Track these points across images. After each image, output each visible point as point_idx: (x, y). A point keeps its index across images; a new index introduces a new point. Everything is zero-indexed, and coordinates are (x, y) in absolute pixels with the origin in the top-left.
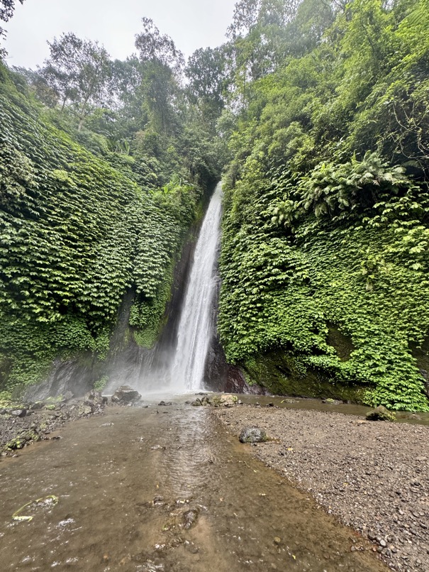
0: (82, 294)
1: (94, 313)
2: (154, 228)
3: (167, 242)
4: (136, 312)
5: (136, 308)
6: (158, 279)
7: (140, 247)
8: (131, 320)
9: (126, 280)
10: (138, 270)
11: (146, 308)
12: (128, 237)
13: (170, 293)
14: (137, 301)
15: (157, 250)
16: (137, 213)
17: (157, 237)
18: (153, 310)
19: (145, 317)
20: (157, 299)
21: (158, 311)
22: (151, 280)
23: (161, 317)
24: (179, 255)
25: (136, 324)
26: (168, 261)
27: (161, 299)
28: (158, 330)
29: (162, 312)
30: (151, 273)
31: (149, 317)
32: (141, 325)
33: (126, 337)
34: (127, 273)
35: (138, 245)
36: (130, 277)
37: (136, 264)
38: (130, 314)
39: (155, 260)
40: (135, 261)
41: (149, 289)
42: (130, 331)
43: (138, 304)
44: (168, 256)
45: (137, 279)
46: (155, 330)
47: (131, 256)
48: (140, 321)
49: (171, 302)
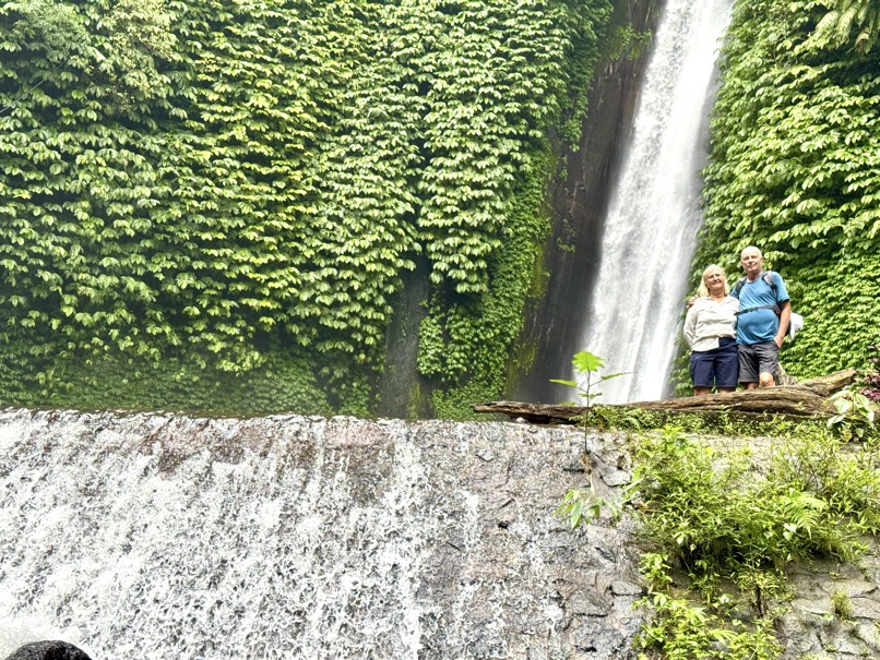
0: (297, 301)
1: (329, 346)
2: (473, 66)
3: (518, 104)
4: (433, 336)
5: (435, 325)
6: (492, 236)
7: (434, 141)
8: (423, 359)
9: (398, 252)
10: (430, 216)
11: (461, 323)
12: (397, 115)
13: (539, 270)
14: (436, 304)
15: (485, 142)
16: (417, 19)
17: (484, 95)
18: (482, 328)
19: (460, 351)
20: (494, 296)
21: (497, 331)
22: (470, 241)
23: (509, 348)
24: (575, 126)
25: (435, 371)
26: (522, 168)
27: (507, 295)
28: (502, 387)
29: (511, 333)
30: (467, 220)
31: (473, 350)
32: (451, 373)
33: (414, 407)
34: (401, 231)
35: (428, 132)
36: (411, 240)
37: (425, 195)
38: (418, 344)
39: (478, 178)
40: (421, 185)
41: (464, 268)
42: (422, 391)
43: (437, 313)
44: (522, 149)
45: (432, 242)
46: (493, 388)
47: (410, 172)
48: (449, 361)
49: (547, 298)
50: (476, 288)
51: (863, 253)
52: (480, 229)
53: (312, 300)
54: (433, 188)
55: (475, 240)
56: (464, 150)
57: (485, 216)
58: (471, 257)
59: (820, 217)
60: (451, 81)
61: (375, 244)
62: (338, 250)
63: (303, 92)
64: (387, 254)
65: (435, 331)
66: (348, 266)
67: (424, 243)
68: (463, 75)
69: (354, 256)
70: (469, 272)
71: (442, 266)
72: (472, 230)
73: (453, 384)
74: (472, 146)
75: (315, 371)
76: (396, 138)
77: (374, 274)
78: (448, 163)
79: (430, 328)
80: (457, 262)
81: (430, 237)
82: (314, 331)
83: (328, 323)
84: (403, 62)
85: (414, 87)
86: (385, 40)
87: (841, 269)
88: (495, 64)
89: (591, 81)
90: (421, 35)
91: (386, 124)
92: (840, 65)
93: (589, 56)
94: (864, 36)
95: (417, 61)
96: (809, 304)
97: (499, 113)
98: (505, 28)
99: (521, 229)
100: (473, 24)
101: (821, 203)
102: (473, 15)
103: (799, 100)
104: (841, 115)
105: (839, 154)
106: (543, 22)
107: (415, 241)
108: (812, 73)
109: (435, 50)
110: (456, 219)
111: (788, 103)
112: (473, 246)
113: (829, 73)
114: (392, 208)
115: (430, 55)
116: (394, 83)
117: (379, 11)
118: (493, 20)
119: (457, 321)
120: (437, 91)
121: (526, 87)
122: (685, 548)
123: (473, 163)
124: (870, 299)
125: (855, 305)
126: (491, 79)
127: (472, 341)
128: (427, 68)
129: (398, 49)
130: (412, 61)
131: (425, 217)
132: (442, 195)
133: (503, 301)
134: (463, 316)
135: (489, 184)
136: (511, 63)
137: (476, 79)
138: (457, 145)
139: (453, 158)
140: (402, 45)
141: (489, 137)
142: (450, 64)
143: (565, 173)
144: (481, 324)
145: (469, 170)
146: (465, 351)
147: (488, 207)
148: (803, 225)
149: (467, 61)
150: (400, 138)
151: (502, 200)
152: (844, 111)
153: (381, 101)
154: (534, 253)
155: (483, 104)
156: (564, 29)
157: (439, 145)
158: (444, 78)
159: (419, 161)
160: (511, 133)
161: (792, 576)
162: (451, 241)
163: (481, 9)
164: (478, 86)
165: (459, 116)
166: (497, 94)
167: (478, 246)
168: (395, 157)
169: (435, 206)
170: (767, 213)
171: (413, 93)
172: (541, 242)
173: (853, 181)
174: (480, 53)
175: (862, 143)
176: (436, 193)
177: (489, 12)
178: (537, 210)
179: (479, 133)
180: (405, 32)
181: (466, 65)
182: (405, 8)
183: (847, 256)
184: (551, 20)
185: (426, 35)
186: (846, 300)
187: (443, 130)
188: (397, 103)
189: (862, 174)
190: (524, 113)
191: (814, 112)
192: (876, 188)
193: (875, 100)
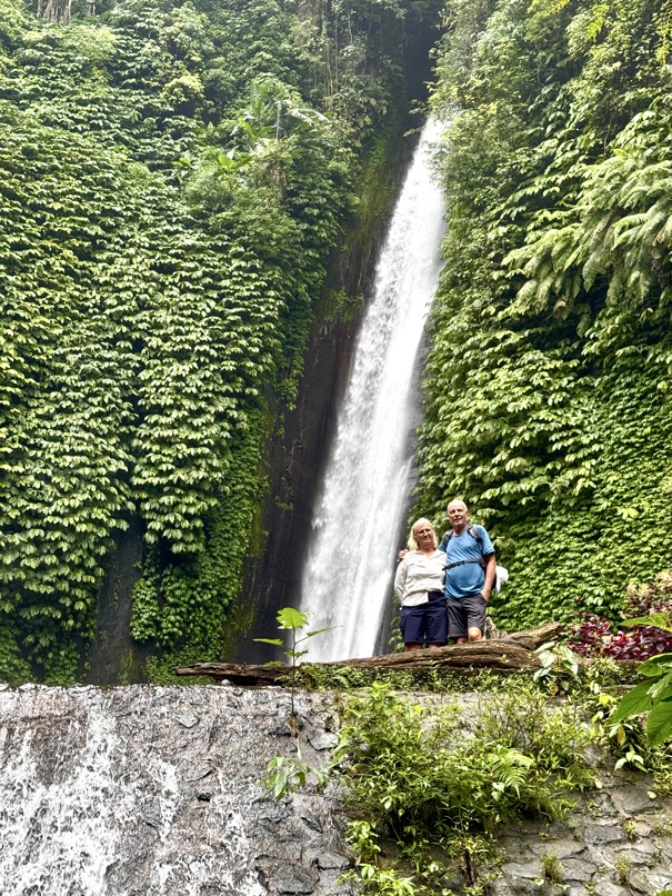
1: (34, 612)
2: (188, 324)
3: (233, 363)
4: (147, 599)
5: (149, 587)
6: (208, 494)
7: (148, 398)
8: (136, 623)
9: (111, 511)
10: (145, 474)
11: (177, 585)
12: (110, 372)
13: (257, 529)
14: (150, 565)
15: (201, 400)
16: (131, 278)
17: (199, 353)
18: (199, 589)
19: (175, 614)
20: (211, 556)
21: (215, 592)
22: (186, 500)
23: (226, 610)
24: (291, 386)
25: (149, 636)
26: (238, 426)
27: (224, 554)
28: (220, 651)
29: (229, 594)
30: (183, 478)
31: (189, 613)
32: (166, 637)
33: (126, 675)
34: (113, 490)
35: (142, 390)
36: (124, 498)
37: (139, 453)
38: (131, 607)
39: (194, 436)
40: (135, 443)
41: (180, 528)
42: (135, 658)
43: (152, 575)
44: (238, 408)
45: (146, 500)
46: (210, 652)
47: (123, 429)
48: (164, 625)
49: (266, 558)
50: (193, 548)
51: (569, 510)
52: (197, 487)
53: (16, 563)
54: (147, 445)
55: (191, 499)
56: (179, 408)
57: (202, 474)
58: (187, 516)
59: (527, 475)
60: (165, 338)
61: (86, 504)
62: (45, 510)
63: (10, 348)
64: (98, 514)
65: (149, 594)
66: (58, 527)
67: (138, 502)
68: (178, 333)
69: (62, 516)
70: (185, 531)
71: (157, 526)
72: (187, 488)
73: (168, 649)
74: (187, 403)
75: (19, 640)
76: (109, 395)
77: (85, 534)
78: (164, 420)
79: (144, 591)
80: (172, 521)
81: (144, 496)
82: (18, 597)
83: (34, 587)
84: (117, 319)
85: (128, 344)
86: (98, 297)
87: (550, 525)
88: (210, 323)
89: (306, 341)
90: (135, 293)
91: (98, 381)
92: (540, 330)
93: (304, 318)
94: (561, 303)
95: (130, 319)
96: (521, 560)
97: (214, 371)
98: (220, 288)
99: (239, 487)
100: (188, 284)
101: (528, 461)
102: (188, 274)
103: (503, 363)
104: (543, 377)
105: (543, 414)
106: (258, 284)
107: (128, 500)
108: (515, 338)
109: (150, 308)
110: (171, 477)
111: (494, 366)
112: (188, 505)
113: (530, 338)
114: (104, 466)
115: (144, 312)
116: (107, 340)
117: (92, 269)
118: (208, 280)
119: (172, 583)
120: (152, 348)
121: (241, 346)
122: (393, 813)
123: (189, 421)
124: (577, 555)
125: (564, 560)
126: (206, 338)
127: (188, 603)
128: (141, 326)
129: (111, 307)
130: (126, 319)
131: (139, 475)
132: (156, 453)
133: (220, 562)
134: (179, 578)
135: (206, 442)
136: (226, 322)
137: (192, 337)
138: (172, 402)
139: (168, 416)
140: (115, 303)
141: (205, 395)
142: (165, 322)
143: (282, 431)
144: (197, 586)
145: (185, 427)
146: (181, 614)
147: (204, 465)
148: (512, 483)
149: (181, 319)
150: (113, 395)
151: (218, 458)
152: (546, 374)
153: (93, 357)
154: (252, 511)
155: (198, 362)
156: (279, 291)
157: (153, 402)
158: (159, 336)
159: (133, 418)
160: (227, 390)
161: (502, 839)
162: (165, 500)
163: (196, 269)
164: (193, 344)
165: (174, 374)
166: (213, 352)
167: (194, 504)
168: (108, 414)
169: (149, 464)
170: (478, 471)
171: (127, 350)
172: (259, 500)
173: (557, 441)
174: (196, 312)
175: (564, 404)
176: (150, 450)
177: (204, 272)
178: (254, 467)
179: (195, 390)
180: (119, 290)
181: (181, 324)
182: (118, 266)
183: (554, 513)
184: (266, 281)
185: (140, 293)
186: (555, 557)
187: (158, 388)
188: (109, 360)
189: (565, 434)
190: (240, 371)
191: (518, 374)
192: (578, 446)
193: (574, 363)
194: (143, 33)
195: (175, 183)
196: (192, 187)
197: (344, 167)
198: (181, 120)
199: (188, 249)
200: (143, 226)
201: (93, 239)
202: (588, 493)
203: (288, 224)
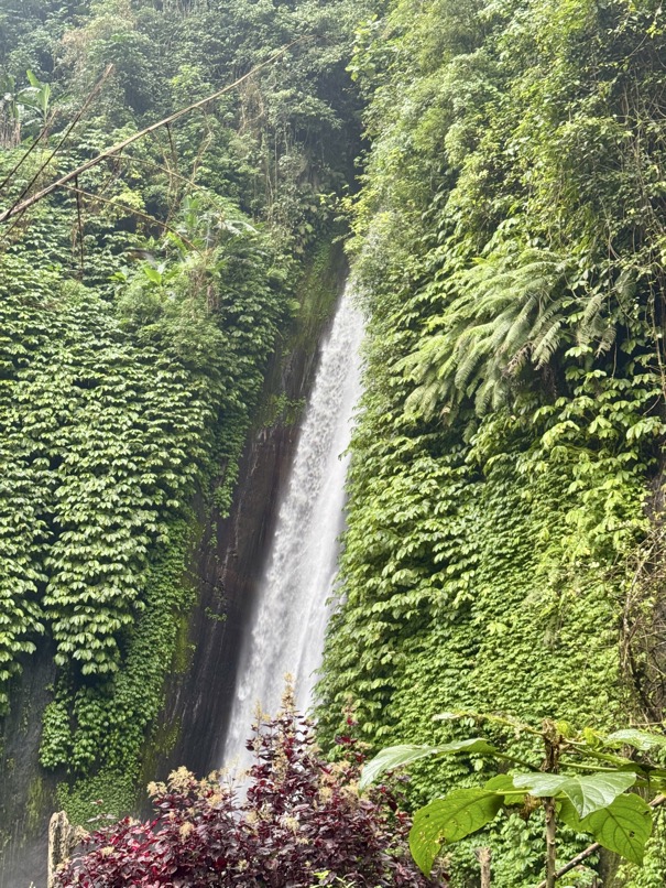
2: (107, 438)
3: (153, 475)
4: (58, 723)
5: (60, 710)
6: (122, 611)
7: (63, 515)
8: (45, 749)
9: (15, 635)
10: (56, 593)
11: (90, 706)
12: (23, 491)
13: (183, 643)
14: (63, 687)
15: (117, 515)
16: (51, 395)
17: (118, 468)
18: (114, 710)
19: (88, 738)
20: (128, 675)
21: (130, 713)
22: (97, 619)
23: (145, 731)
24: (224, 493)
25: (59, 762)
26: (159, 539)
27: (141, 673)
28: (137, 775)
29: (147, 713)
30: (94, 596)
31: (102, 735)
32: (78, 763)
33: (33, 805)
34: (19, 612)
35: (57, 507)
36: (31, 620)
37: (51, 572)
38: (41, 733)
39: (107, 552)
40: (48, 561)
41: (90, 648)
42: (43, 786)
43: (64, 697)
44: (158, 521)
45: (58, 620)
46: (127, 776)
47: (34, 548)
48: (76, 750)
49: (194, 672)
50: (104, 668)
51: (451, 624)
52: (109, 605)
54: (60, 564)
55: (103, 617)
56: (94, 524)
57: (114, 591)
58: (99, 636)
59: (413, 587)
60: (84, 454)
65: (60, 717)
67: (48, 624)
68: (97, 448)
70: (96, 651)
71: (66, 647)
72: (99, 606)
73: (80, 775)
74: (103, 520)
76: (21, 514)
78: (77, 537)
79: (55, 714)
80: (82, 643)
81: (55, 616)
84: (34, 436)
85: (46, 461)
86: (16, 415)
87: (433, 640)
88: (130, 436)
89: (242, 448)
90: (54, 410)
91: (10, 501)
92: (431, 436)
93: (240, 424)
94: (446, 410)
95: (48, 436)
96: (410, 676)
97: (133, 484)
98: (143, 400)
99: (159, 601)
100: (109, 398)
101: (415, 573)
102: (110, 388)
103: (399, 471)
104: (430, 485)
105: (428, 524)
106: (182, 394)
107: (36, 621)
108: (411, 444)
109: (69, 423)
110: (82, 596)
111: (390, 473)
112: (100, 624)
113: (422, 445)
114: (9, 588)
115: (64, 429)
116: (23, 458)
117: (12, 388)
118: (131, 393)
119: (84, 705)
120: (68, 464)
121: (162, 459)
123: (103, 537)
124: (457, 671)
125: (443, 677)
126: (126, 451)
127: (101, 725)
128: (58, 443)
129: (29, 424)
130: (43, 436)
131: (51, 595)
132: (68, 571)
133: (137, 680)
134: (92, 699)
135: (119, 558)
136: (147, 435)
137: (111, 451)
138: (87, 518)
139: (82, 533)
140: (34, 420)
141: (121, 510)
142: (84, 437)
143: (214, 540)
144: (112, 707)
145: (99, 543)
146: (93, 738)
147: (116, 581)
148: (400, 595)
149: (100, 433)
150: (24, 514)
151: (134, 573)
152: (433, 482)
153: (6, 476)
154: (175, 625)
155: (116, 477)
156: (206, 400)
157: (67, 519)
158: (77, 451)
159: (46, 536)
160: (146, 504)
162: (76, 620)
163: (117, 383)
164: (111, 458)
165: (89, 489)
166: (132, 465)
167: (105, 623)
168: (18, 534)
169: (62, 584)
170: (371, 582)
171: (43, 467)
172: (185, 614)
173: (439, 551)
174: (115, 425)
175: (451, 512)
176: (62, 569)
177: (127, 385)
178: (177, 581)
179: (109, 505)
180: (38, 408)
181: (101, 439)
182: (39, 384)
183: (438, 627)
184: (190, 392)
185: (60, 409)
186: (437, 673)
187: (73, 504)
188: (24, 478)
189: (446, 545)
190: (161, 483)
191: (408, 482)
192: (460, 557)
193: (462, 470)
194: (86, 154)
195: (109, 298)
196: (125, 301)
197: (283, 274)
198: (121, 236)
199: (112, 363)
200: (70, 343)
201: (14, 358)
202: (466, 606)
203: (213, 334)
